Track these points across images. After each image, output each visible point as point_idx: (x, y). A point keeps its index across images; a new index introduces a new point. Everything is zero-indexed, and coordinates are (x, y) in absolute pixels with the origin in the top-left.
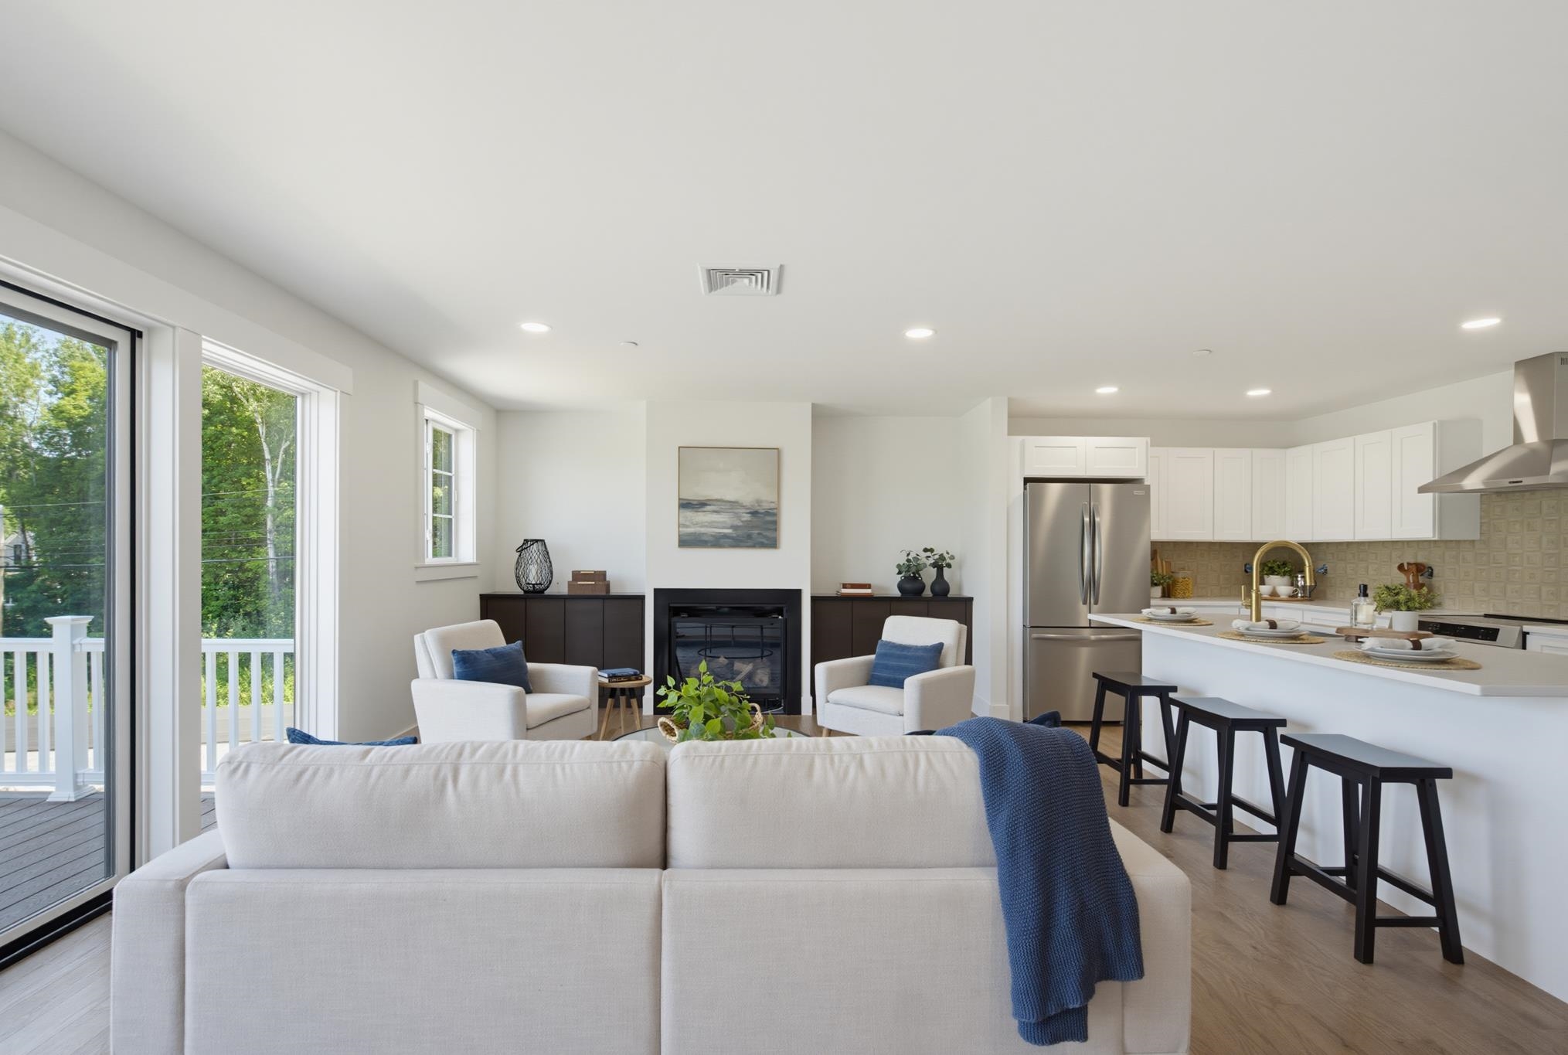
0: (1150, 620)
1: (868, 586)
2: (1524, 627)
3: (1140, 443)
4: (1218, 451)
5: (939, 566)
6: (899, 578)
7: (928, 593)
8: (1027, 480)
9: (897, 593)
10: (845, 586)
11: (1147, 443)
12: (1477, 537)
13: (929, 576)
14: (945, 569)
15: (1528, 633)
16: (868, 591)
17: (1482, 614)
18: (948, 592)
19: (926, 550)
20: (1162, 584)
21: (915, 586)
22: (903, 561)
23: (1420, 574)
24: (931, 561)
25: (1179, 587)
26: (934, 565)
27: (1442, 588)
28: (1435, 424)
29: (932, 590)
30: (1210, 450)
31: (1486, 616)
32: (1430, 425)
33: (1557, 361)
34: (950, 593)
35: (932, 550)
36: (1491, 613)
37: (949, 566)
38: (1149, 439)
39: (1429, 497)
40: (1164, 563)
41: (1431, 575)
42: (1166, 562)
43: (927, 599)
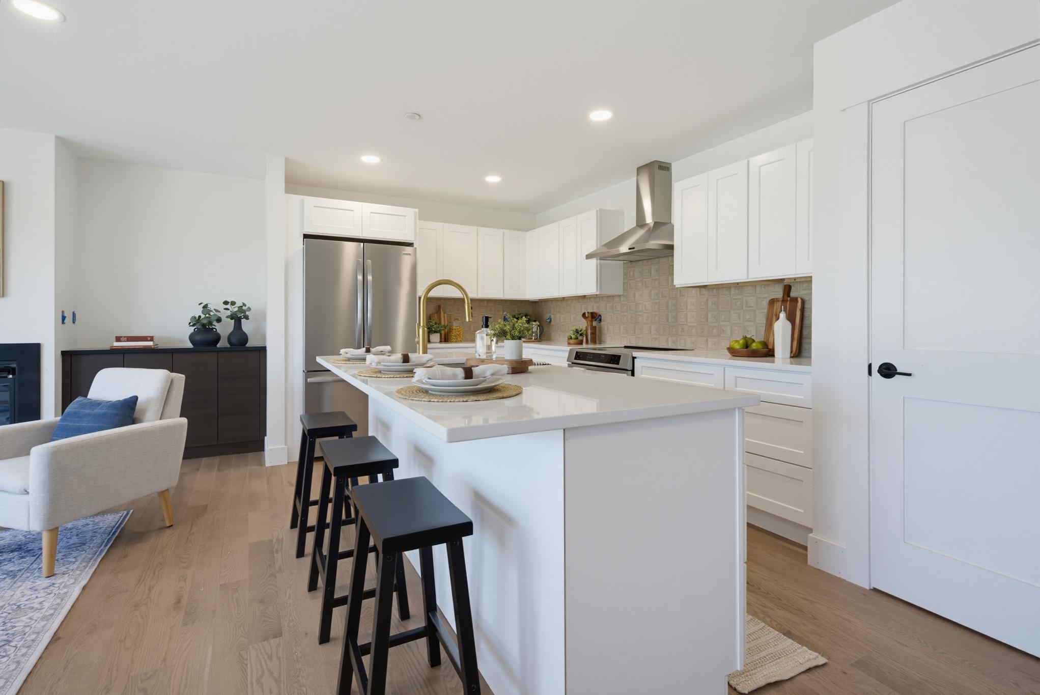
0: (349, 360)
1: (152, 339)
2: (633, 353)
3: (410, 213)
4: (480, 228)
5: (237, 319)
6: (192, 329)
7: (223, 343)
8: (306, 236)
9: (189, 345)
10: (118, 339)
11: (415, 213)
12: (621, 293)
13: (225, 329)
14: (243, 321)
15: (636, 358)
16: (150, 343)
17: (623, 346)
18: (246, 343)
19: (226, 303)
20: (439, 332)
21: (209, 337)
22: (198, 312)
23: (594, 320)
24: (228, 313)
25: (454, 333)
26: (232, 317)
27: (606, 329)
28: (597, 211)
29: (229, 341)
30: (474, 228)
31: (626, 347)
32: (595, 211)
33: (656, 167)
34: (247, 344)
35: (233, 303)
36: (629, 345)
37: (247, 318)
38: (417, 210)
39: (593, 262)
40: (446, 315)
41: (600, 320)
42: (447, 315)
43: (223, 350)
